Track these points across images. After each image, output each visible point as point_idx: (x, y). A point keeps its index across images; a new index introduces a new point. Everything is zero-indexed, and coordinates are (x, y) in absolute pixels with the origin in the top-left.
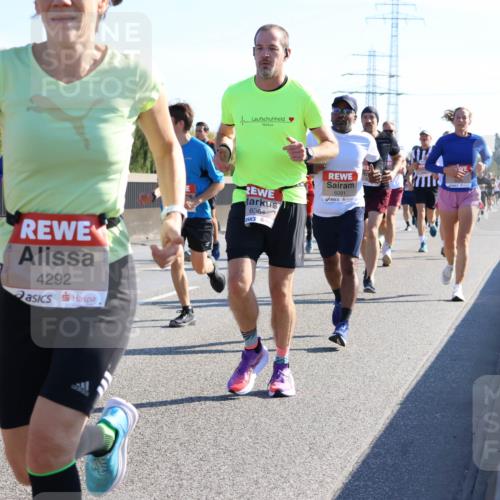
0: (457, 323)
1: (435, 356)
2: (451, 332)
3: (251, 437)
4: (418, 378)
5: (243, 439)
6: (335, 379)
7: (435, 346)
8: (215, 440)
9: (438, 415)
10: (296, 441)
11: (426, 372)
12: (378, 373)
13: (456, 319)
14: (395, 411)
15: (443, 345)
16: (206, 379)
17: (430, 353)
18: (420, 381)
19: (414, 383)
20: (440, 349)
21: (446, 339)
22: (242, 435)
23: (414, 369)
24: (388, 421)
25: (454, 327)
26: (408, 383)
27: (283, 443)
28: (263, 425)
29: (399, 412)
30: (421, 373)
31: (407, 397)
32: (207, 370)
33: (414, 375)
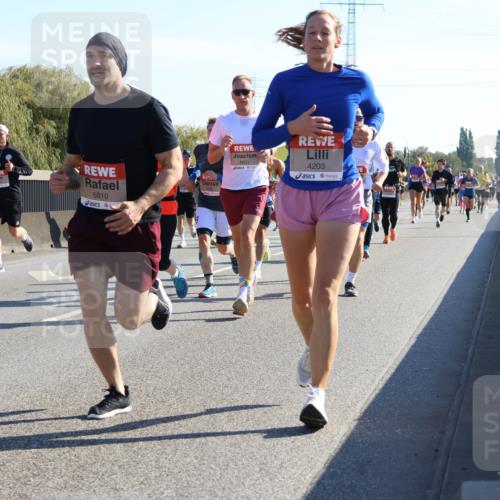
0: (419, 331)
1: (395, 367)
2: (413, 341)
3: (196, 458)
4: (377, 392)
5: (188, 460)
6: (288, 393)
7: (395, 357)
8: (157, 461)
9: (398, 431)
10: (245, 462)
11: (386, 385)
12: (334, 387)
13: (418, 327)
14: (352, 428)
15: (403, 356)
16: (148, 395)
17: (390, 364)
18: (379, 394)
19: (373, 396)
20: (400, 360)
21: (407, 350)
22: (187, 456)
23: (373, 381)
24: (344, 438)
25: (415, 336)
26: (367, 397)
27: (232, 465)
28: (210, 444)
29: (356, 428)
30: (381, 386)
31: (366, 411)
32: (149, 386)
33: (373, 388)
